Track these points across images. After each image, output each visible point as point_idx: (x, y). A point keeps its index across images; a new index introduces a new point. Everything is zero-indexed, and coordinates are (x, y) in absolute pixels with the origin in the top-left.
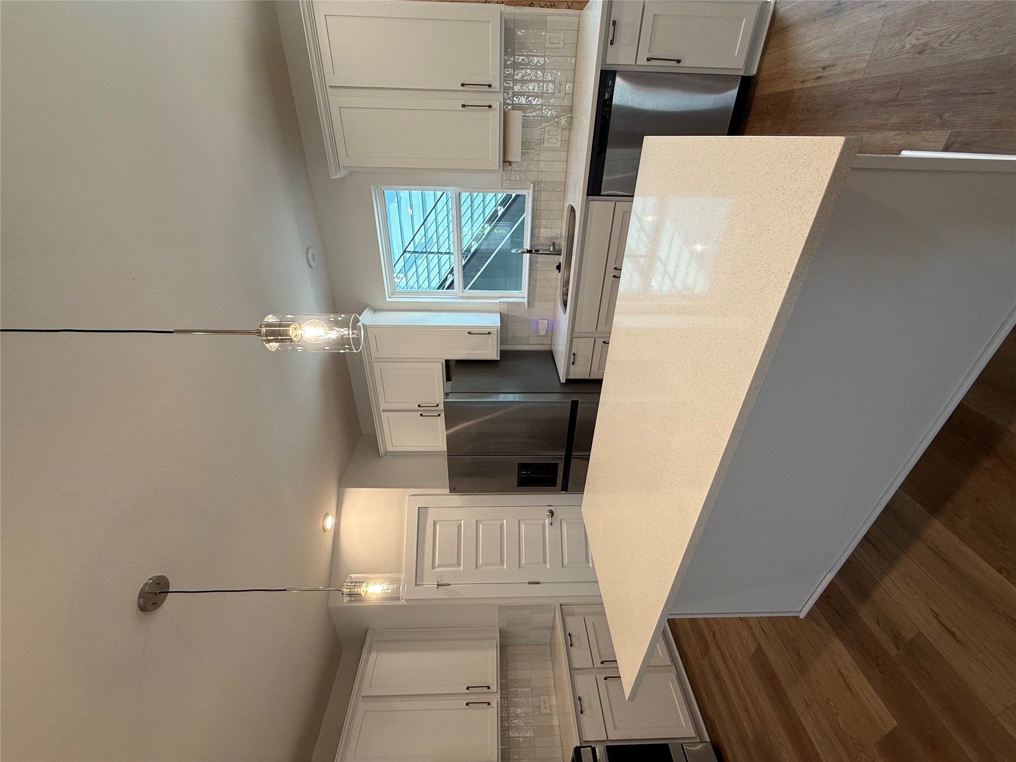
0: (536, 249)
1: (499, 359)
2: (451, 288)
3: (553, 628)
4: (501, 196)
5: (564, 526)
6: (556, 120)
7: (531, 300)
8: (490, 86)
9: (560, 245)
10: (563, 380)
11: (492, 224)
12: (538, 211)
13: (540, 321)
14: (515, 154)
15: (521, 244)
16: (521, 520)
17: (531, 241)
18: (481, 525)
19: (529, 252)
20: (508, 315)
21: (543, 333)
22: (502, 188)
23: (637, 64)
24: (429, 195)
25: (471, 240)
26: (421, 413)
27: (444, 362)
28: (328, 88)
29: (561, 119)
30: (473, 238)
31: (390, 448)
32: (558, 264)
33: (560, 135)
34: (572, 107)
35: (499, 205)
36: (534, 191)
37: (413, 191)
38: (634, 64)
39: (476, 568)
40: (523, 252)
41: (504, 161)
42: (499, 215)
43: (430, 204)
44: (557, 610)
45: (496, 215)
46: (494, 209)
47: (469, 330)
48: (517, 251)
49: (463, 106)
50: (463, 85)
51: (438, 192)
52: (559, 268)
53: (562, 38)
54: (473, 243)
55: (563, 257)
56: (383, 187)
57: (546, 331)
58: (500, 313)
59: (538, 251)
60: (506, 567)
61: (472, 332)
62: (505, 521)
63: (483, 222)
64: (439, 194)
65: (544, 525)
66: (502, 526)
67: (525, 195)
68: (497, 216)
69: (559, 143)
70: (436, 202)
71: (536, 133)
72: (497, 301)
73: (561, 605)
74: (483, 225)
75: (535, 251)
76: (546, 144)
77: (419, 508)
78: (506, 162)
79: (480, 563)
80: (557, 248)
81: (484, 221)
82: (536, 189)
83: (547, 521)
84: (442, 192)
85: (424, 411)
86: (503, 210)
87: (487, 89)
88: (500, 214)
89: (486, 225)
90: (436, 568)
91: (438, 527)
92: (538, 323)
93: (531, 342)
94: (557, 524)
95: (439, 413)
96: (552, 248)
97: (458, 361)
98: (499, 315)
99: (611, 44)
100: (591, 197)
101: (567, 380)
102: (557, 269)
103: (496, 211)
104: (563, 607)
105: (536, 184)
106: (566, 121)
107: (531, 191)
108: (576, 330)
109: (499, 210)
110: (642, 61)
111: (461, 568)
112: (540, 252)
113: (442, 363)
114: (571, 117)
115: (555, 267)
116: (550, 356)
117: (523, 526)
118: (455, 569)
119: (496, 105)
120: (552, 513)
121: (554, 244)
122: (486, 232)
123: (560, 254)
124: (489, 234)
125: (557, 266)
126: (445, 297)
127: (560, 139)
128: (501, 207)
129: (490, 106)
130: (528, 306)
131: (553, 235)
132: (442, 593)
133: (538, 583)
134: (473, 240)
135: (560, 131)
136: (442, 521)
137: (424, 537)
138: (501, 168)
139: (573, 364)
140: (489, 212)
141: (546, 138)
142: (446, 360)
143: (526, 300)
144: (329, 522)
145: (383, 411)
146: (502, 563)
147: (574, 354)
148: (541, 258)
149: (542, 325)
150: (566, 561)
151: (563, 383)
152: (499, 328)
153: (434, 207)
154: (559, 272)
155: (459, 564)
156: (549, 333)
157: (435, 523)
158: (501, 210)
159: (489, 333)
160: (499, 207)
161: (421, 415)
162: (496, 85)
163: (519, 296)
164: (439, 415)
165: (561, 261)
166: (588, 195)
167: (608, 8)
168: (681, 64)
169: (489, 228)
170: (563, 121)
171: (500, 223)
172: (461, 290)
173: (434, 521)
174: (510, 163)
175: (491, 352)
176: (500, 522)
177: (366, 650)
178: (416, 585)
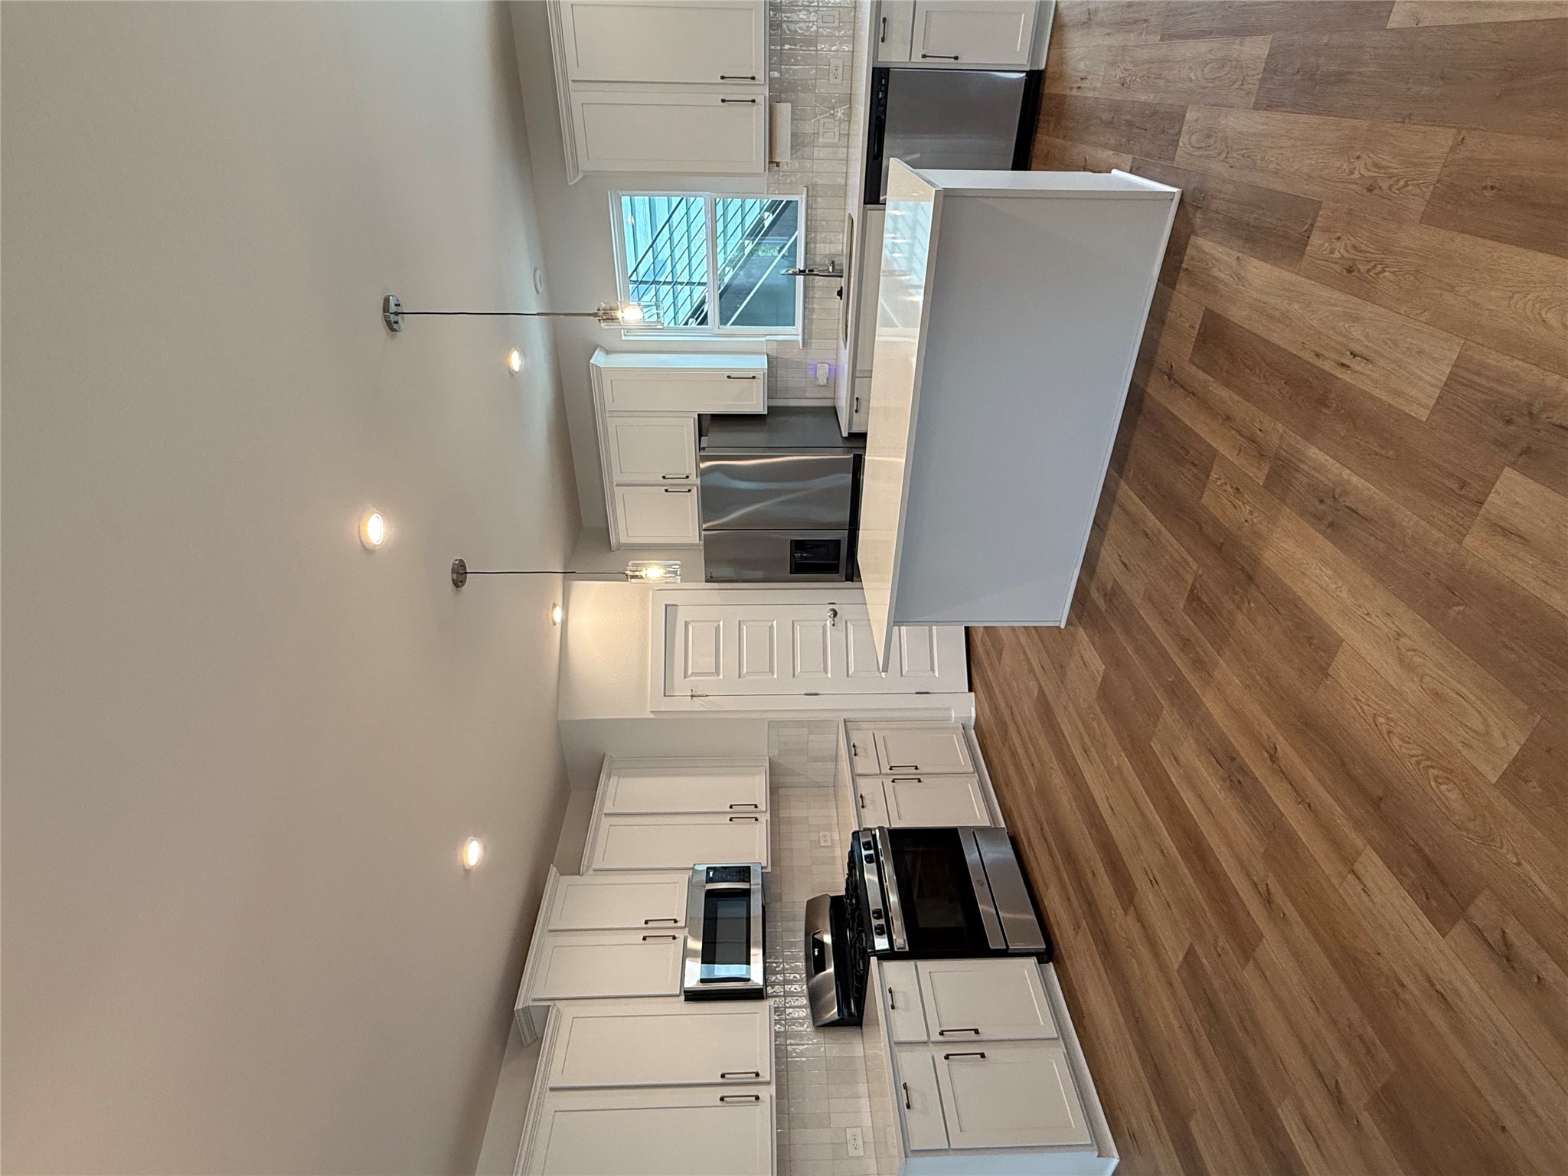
0: (811, 267)
1: (766, 413)
2: (705, 323)
3: (836, 758)
4: (767, 202)
5: (850, 628)
6: (832, 112)
7: (806, 337)
8: (753, 78)
9: (841, 265)
10: (845, 434)
11: (754, 240)
12: (813, 222)
13: (818, 365)
14: (784, 154)
15: (794, 264)
16: (796, 621)
17: (806, 260)
18: (745, 627)
19: (802, 272)
20: (777, 358)
21: (822, 381)
22: (768, 193)
23: (912, 60)
24: (661, 202)
25: (724, 265)
26: (666, 488)
27: (697, 418)
28: (570, 82)
29: (837, 112)
30: (727, 262)
31: (624, 539)
32: (839, 289)
33: (837, 128)
34: (851, 94)
35: (766, 210)
36: (808, 196)
37: (636, 198)
38: (908, 60)
39: (739, 677)
40: (795, 274)
41: (771, 162)
42: (767, 225)
43: (662, 217)
44: (840, 731)
45: (761, 225)
46: (759, 216)
47: (728, 374)
48: (787, 271)
49: (723, 101)
50: (723, 78)
51: (673, 198)
52: (840, 293)
53: (837, 17)
54: (727, 269)
55: (845, 280)
56: (620, 193)
57: (828, 379)
58: (768, 355)
59: (812, 271)
60: (777, 675)
61: (732, 376)
62: (775, 623)
63: (741, 238)
64: (675, 201)
65: (824, 627)
66: (771, 627)
67: (797, 201)
68: (764, 226)
69: (837, 137)
70: (671, 212)
71: (808, 128)
72: (763, 339)
73: (845, 722)
74: (741, 241)
75: (809, 271)
76: (821, 140)
77: (666, 606)
78: (772, 162)
79: (745, 672)
80: (837, 268)
81: (743, 236)
82: (810, 194)
83: (828, 622)
84: (680, 198)
85: (671, 485)
86: (771, 218)
87: (750, 81)
88: (767, 223)
89: (747, 242)
90: (689, 677)
91: (690, 628)
92: (816, 368)
93: (808, 395)
94: (841, 626)
95: (689, 488)
96: (831, 268)
97: (714, 417)
98: (766, 356)
99: (883, 41)
100: (869, 206)
101: (849, 433)
102: (838, 295)
103: (761, 220)
104: (848, 723)
105: (810, 188)
106: (843, 114)
107: (804, 196)
108: (858, 368)
109: (766, 218)
110: (917, 58)
111: (721, 677)
112: (814, 273)
113: (694, 419)
114: (850, 108)
115: (836, 293)
116: (833, 411)
117: (798, 628)
118: (714, 678)
119: (760, 99)
120: (835, 613)
121: (833, 262)
122: (747, 251)
123: (841, 277)
124: (752, 253)
125: (838, 292)
126: (696, 334)
127: (837, 133)
128: (768, 213)
129: (753, 101)
130: (803, 346)
131: (833, 251)
132: (697, 705)
133: (817, 694)
134: (727, 265)
135: (837, 123)
136: (697, 621)
137: (673, 641)
138: (767, 171)
139: (856, 411)
140: (750, 221)
141: (821, 133)
142: (699, 415)
143: (800, 338)
144: (557, 614)
145: (617, 485)
146: (772, 671)
147: (857, 399)
148: (819, 281)
149: (820, 371)
150: (852, 670)
151: (846, 438)
152: (766, 371)
153: (668, 221)
154: (841, 299)
155: (717, 672)
156: (832, 381)
157: (686, 624)
158: (769, 219)
159: (754, 377)
160: (767, 214)
161: (666, 491)
162: (761, 77)
163: (793, 333)
164: (689, 491)
165: (843, 285)
166: (865, 203)
167: (877, 7)
168: (959, 61)
169: (751, 246)
170: (839, 114)
171: (767, 238)
172: (717, 327)
173: (686, 622)
174: (778, 164)
175: (755, 404)
176: (769, 624)
177: (604, 776)
178: (665, 696)
